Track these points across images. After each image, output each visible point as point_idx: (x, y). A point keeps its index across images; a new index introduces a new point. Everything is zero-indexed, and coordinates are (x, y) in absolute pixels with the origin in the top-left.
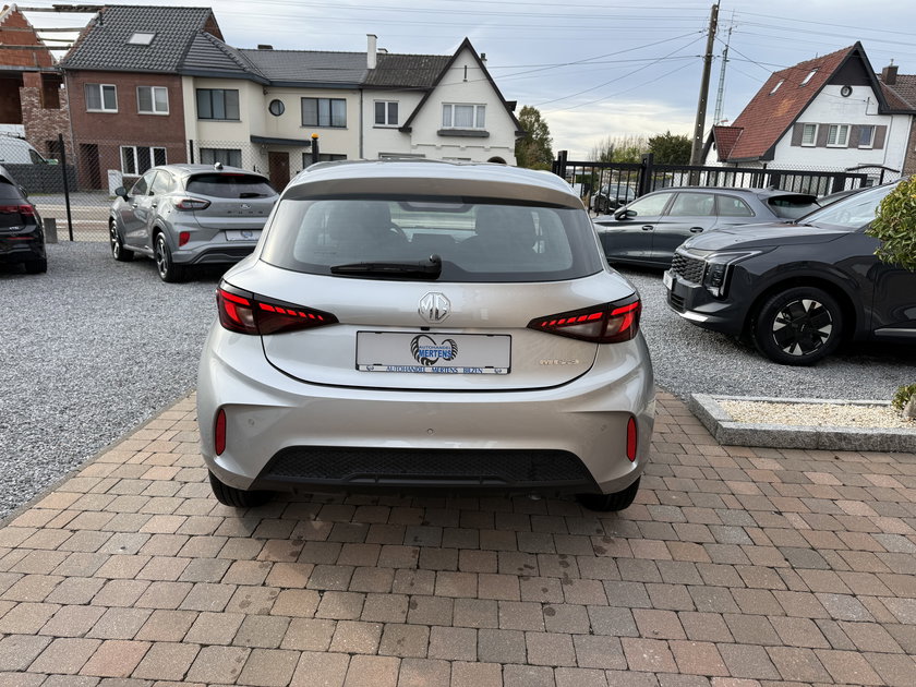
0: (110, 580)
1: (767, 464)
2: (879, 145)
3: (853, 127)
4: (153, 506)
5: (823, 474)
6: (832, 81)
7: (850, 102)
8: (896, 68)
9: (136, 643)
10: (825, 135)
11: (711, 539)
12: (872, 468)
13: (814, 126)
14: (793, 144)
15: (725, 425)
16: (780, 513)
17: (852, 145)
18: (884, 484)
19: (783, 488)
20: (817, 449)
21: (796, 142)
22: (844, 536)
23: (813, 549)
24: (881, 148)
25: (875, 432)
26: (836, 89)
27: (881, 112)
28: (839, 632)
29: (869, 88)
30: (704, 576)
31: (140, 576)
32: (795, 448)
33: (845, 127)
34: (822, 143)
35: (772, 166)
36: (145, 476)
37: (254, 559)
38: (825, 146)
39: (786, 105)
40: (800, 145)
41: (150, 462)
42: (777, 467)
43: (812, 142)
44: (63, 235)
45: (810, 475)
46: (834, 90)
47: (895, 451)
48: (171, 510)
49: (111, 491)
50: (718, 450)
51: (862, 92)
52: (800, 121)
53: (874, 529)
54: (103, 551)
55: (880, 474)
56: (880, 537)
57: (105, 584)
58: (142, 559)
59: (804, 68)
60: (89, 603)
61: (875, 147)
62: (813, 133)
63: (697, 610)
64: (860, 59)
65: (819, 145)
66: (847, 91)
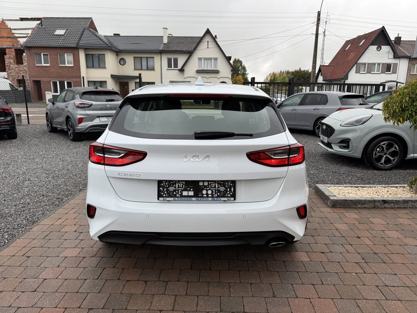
0: (45, 279)
1: (352, 215)
2: (394, 72)
3: (383, 64)
4: (66, 244)
5: (377, 219)
6: (372, 44)
7: (381, 53)
8: (401, 37)
9: (57, 309)
10: (370, 68)
11: (328, 251)
12: (400, 215)
13: (365, 64)
14: (356, 73)
15: (332, 198)
16: (359, 237)
17: (382, 72)
18: (406, 223)
19: (360, 227)
20: (374, 208)
21: (358, 72)
22: (389, 247)
23: (375, 253)
24: (396, 73)
25: (401, 199)
26: (374, 48)
27: (395, 57)
28: (389, 292)
29: (389, 46)
30: (325, 268)
31: (60, 277)
32: (364, 208)
33: (379, 64)
34: (369, 72)
35: (347, 82)
36: (63, 230)
37: (114, 267)
38: (370, 73)
39: (352, 55)
40: (359, 73)
41: (64, 223)
42: (357, 216)
43: (364, 71)
44: (25, 121)
45: (371, 220)
46: (373, 48)
47: (410, 208)
48: (74, 246)
49: (46, 238)
50: (329, 210)
51: (386, 49)
52: (359, 62)
53: (402, 244)
54: (42, 265)
55: (404, 218)
56: (406, 247)
57: (43, 281)
58: (61, 269)
59: (360, 38)
60: (35, 291)
61: (393, 73)
62: (365, 68)
63: (323, 284)
64: (385, 34)
65: (368, 73)
66: (379, 48)
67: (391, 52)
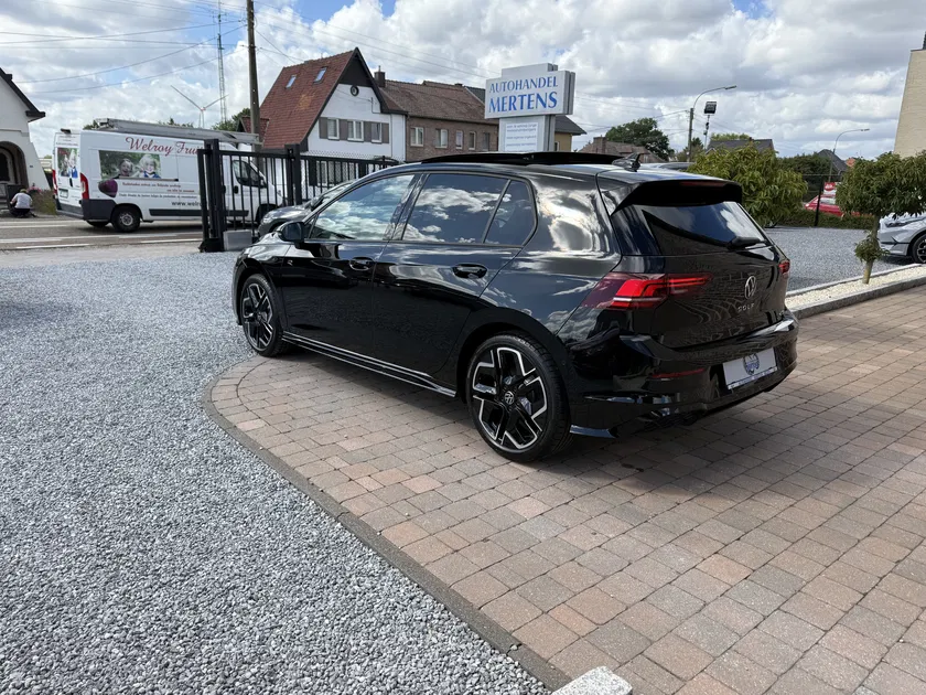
2: (386, 140)
3: (365, 123)
6: (343, 81)
7: (358, 100)
8: (384, 74)
10: (344, 130)
13: (335, 121)
14: (321, 137)
17: (366, 140)
21: (324, 135)
24: (388, 142)
26: (347, 88)
27: (382, 111)
29: (371, 89)
33: (359, 123)
34: (344, 136)
35: (307, 154)
38: (346, 140)
39: (305, 100)
40: (326, 138)
43: (335, 135)
46: (344, 89)
51: (366, 92)
52: (327, 113)
59: (312, 65)
61: (383, 142)
62: (335, 128)
64: (360, 62)
65: (341, 139)
66: (355, 92)
67: (375, 100)
